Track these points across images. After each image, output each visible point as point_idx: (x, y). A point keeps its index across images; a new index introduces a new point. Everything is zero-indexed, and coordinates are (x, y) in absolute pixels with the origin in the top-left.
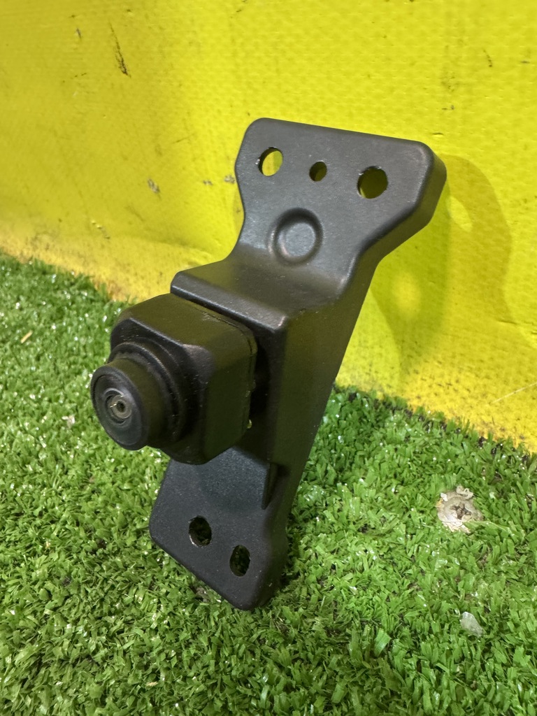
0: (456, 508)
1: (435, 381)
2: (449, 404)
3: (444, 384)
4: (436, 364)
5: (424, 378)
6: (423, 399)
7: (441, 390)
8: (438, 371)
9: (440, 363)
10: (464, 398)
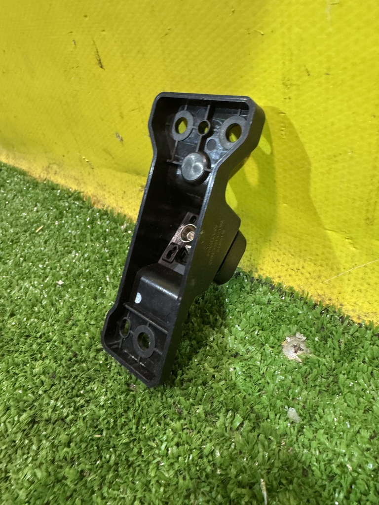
0: (295, 346)
1: (290, 267)
2: (298, 282)
3: (295, 269)
4: (290, 256)
5: (283, 265)
6: (282, 278)
7: (293, 273)
8: (292, 261)
9: (293, 255)
10: (307, 279)
